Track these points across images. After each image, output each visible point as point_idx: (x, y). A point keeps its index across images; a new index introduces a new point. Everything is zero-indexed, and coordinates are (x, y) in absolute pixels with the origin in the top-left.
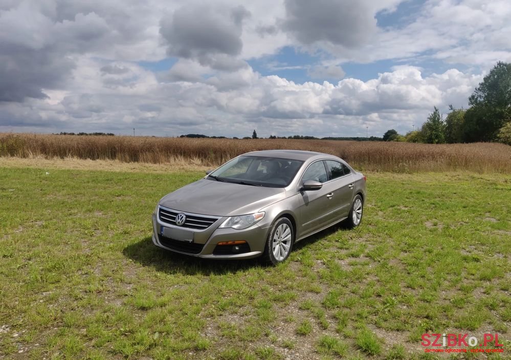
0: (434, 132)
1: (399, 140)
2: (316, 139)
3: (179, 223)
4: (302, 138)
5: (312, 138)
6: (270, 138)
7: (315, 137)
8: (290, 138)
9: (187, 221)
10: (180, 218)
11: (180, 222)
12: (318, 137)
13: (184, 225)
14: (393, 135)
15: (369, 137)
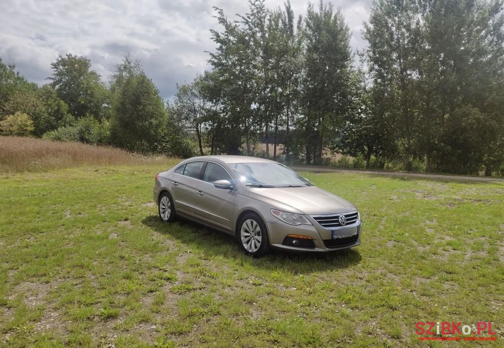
9: (347, 220)
10: (343, 219)
13: (347, 224)
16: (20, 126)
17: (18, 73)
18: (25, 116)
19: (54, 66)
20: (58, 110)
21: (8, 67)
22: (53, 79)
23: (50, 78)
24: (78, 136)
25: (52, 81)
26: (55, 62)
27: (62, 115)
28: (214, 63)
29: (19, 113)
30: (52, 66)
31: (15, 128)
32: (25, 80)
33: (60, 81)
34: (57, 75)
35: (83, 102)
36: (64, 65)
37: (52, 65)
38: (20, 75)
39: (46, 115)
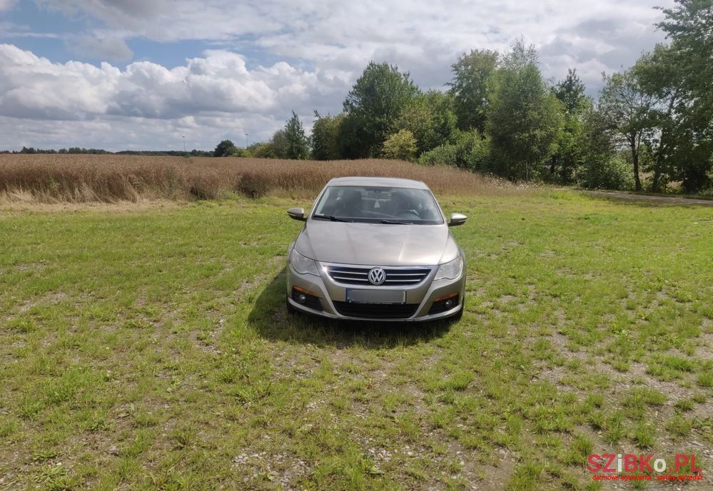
0: (295, 145)
1: (242, 154)
2: (108, 153)
3: (377, 281)
4: (84, 152)
5: (102, 152)
6: (22, 152)
7: (107, 150)
8: (62, 152)
9: (388, 278)
10: (377, 275)
11: (379, 280)
12: (110, 151)
13: (385, 284)
14: (230, 148)
15: (190, 150)
16: (401, 147)
17: (412, 82)
18: (409, 134)
19: (455, 67)
20: (445, 124)
21: (402, 76)
22: (452, 85)
23: (449, 84)
24: (454, 157)
25: (450, 88)
26: (457, 62)
27: (449, 129)
28: (667, 28)
29: (403, 131)
30: (452, 68)
31: (396, 149)
32: (419, 90)
33: (460, 86)
34: (458, 79)
35: (481, 112)
36: (466, 65)
37: (452, 66)
38: (414, 85)
39: (431, 132)
